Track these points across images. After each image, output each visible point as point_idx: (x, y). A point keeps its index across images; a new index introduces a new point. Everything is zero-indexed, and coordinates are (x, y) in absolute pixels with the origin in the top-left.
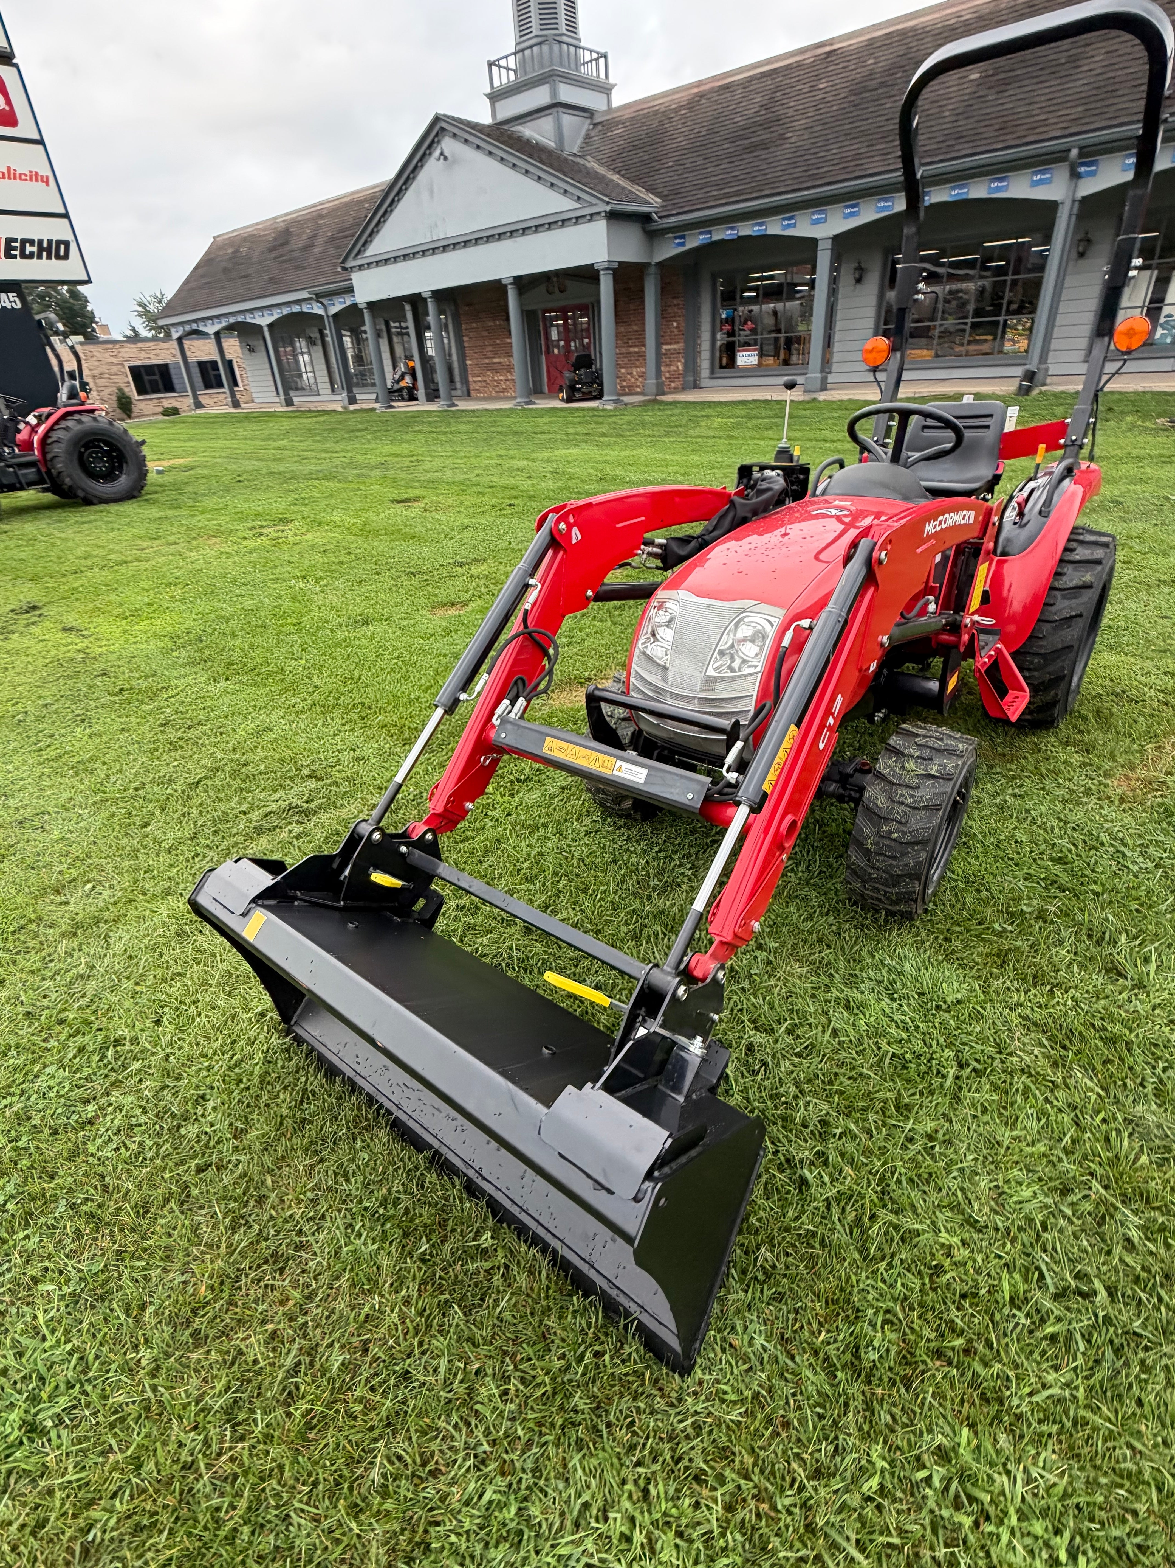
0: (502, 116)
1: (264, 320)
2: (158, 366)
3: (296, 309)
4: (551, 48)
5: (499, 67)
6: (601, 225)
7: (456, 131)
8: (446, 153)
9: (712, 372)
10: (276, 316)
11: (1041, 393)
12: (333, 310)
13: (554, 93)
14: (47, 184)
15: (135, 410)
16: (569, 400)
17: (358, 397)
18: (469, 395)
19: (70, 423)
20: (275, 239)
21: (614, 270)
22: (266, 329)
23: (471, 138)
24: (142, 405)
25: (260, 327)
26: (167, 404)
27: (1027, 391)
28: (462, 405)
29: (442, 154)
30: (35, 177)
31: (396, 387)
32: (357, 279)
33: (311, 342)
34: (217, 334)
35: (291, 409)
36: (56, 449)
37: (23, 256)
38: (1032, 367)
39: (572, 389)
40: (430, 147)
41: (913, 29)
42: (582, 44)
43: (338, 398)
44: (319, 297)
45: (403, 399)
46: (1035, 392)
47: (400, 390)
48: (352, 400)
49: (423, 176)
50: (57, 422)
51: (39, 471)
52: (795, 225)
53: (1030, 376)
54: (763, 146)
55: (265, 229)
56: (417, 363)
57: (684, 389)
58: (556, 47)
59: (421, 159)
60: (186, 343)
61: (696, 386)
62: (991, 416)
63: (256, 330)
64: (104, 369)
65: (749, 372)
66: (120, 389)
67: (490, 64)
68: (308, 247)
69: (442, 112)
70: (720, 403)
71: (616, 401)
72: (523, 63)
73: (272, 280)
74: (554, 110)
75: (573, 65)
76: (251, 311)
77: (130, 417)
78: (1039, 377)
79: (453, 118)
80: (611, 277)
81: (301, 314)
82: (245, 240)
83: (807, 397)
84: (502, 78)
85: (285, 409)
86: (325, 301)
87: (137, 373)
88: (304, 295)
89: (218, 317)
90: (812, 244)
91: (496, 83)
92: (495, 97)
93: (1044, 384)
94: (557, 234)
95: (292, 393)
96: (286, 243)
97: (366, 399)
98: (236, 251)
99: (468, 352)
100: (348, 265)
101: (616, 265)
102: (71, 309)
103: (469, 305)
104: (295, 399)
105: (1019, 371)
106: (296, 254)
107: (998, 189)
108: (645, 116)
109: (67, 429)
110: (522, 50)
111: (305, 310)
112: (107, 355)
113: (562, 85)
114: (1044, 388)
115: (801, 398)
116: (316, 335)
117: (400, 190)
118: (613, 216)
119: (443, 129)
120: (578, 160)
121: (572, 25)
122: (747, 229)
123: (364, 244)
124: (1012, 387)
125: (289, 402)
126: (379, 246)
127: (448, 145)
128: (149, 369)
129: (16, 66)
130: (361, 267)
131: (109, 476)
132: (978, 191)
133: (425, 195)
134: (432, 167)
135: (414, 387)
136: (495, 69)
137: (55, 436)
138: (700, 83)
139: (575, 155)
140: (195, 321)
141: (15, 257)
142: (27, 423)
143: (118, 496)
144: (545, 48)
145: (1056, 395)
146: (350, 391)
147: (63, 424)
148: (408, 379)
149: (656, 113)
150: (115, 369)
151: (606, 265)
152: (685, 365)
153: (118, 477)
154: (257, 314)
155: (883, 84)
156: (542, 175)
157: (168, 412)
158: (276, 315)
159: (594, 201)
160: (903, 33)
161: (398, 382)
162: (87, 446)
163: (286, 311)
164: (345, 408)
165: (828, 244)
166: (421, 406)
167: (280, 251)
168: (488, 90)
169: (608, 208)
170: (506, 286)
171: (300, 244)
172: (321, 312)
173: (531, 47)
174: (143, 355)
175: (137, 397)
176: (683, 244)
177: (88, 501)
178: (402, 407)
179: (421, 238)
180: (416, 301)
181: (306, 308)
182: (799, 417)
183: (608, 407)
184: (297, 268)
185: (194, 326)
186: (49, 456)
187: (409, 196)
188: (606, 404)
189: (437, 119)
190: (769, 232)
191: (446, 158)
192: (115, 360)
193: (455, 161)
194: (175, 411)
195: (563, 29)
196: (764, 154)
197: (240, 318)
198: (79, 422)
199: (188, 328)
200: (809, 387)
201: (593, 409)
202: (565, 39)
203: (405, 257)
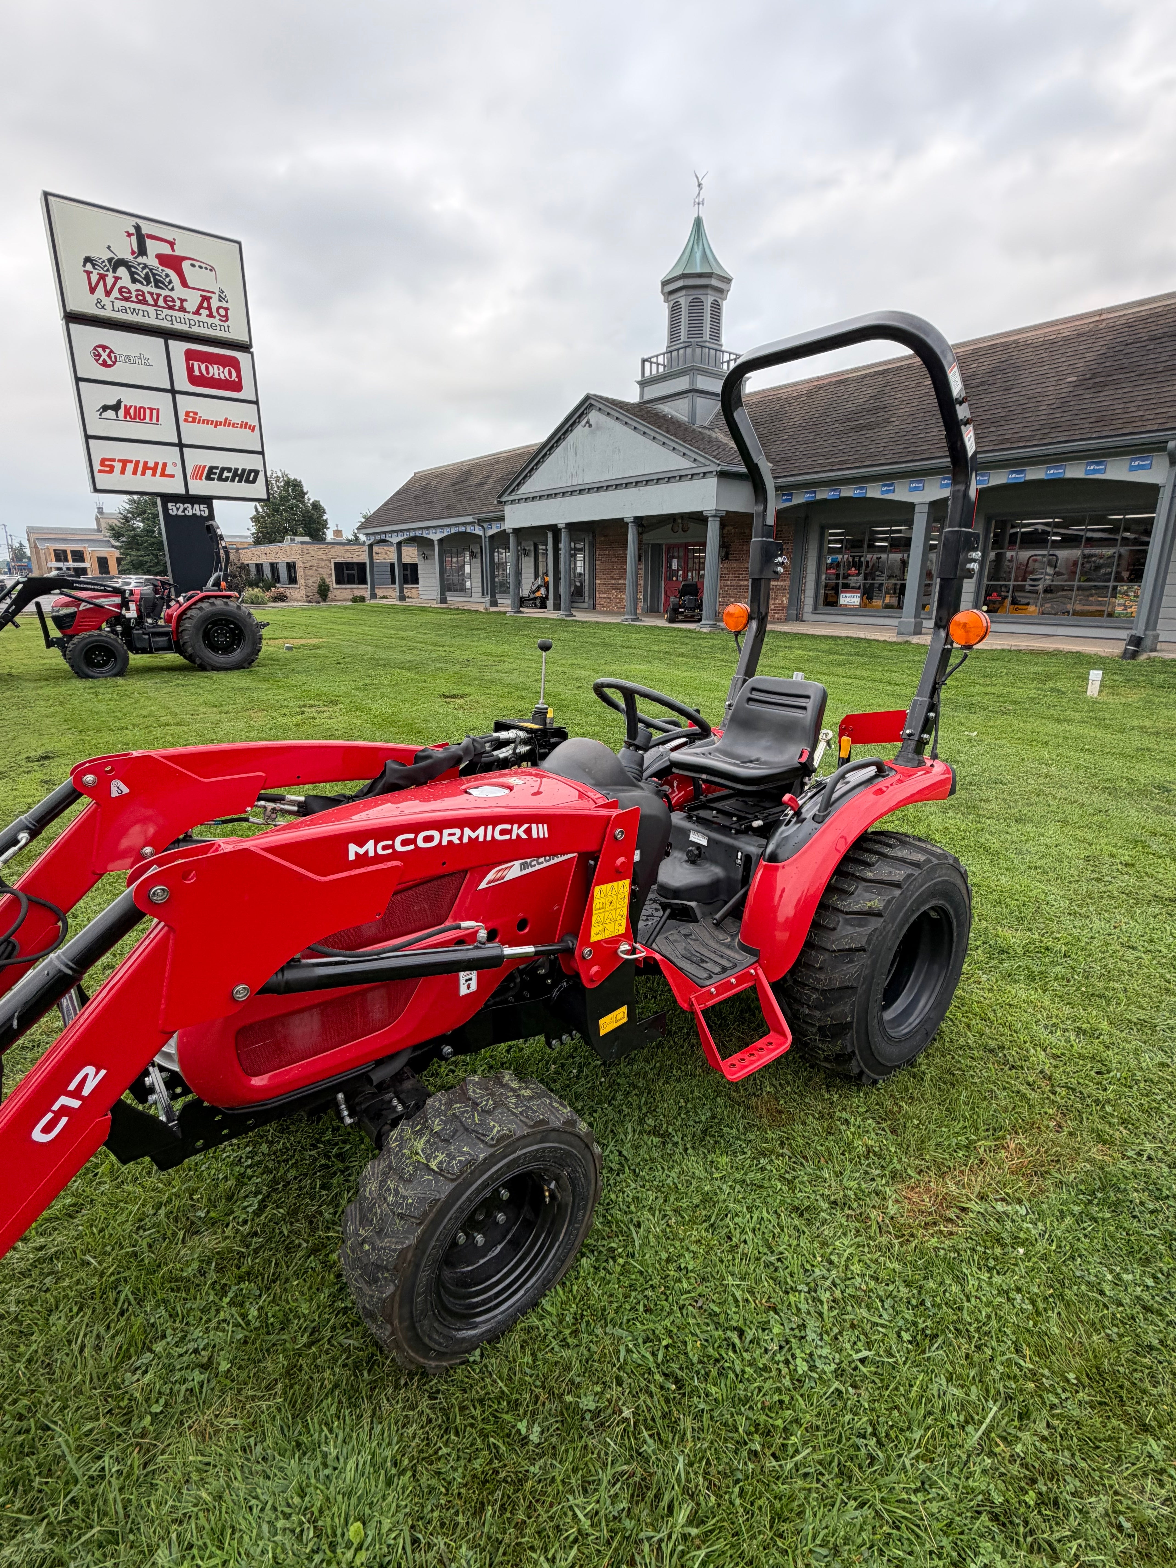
0: (647, 397)
1: (435, 536)
2: (358, 564)
3: (462, 529)
4: (694, 351)
5: (651, 363)
6: (713, 481)
7: (602, 407)
8: (591, 422)
9: (815, 607)
10: (445, 534)
11: (1149, 658)
12: (490, 532)
13: (692, 382)
14: (253, 430)
15: (331, 596)
16: (672, 620)
17: (499, 601)
18: (594, 608)
19: (204, 605)
20: (459, 477)
21: (721, 517)
22: (436, 543)
23: (612, 412)
24: (337, 593)
25: (432, 541)
26: (357, 593)
27: (1134, 655)
28: (580, 616)
29: (588, 422)
30: (244, 425)
31: (532, 596)
32: (508, 510)
33: (473, 555)
34: (399, 544)
35: (443, 606)
36: (187, 624)
37: (220, 479)
38: (1139, 633)
39: (675, 610)
40: (580, 417)
41: (1016, 342)
42: (723, 348)
43: (483, 600)
44: (480, 522)
45: (536, 607)
46: (1143, 657)
47: (535, 599)
48: (494, 603)
49: (571, 438)
50: (195, 603)
51: (170, 640)
52: (894, 491)
53: (1137, 641)
54: (869, 427)
55: (454, 469)
56: (550, 579)
57: (787, 620)
58: (698, 350)
59: (572, 425)
60: (376, 548)
61: (799, 618)
62: (808, 697)
63: (429, 542)
64: (314, 563)
65: (850, 611)
66: (323, 579)
67: (644, 361)
68: (481, 484)
69: (592, 392)
70: (814, 637)
71: (711, 626)
72: (670, 360)
73: (449, 507)
74: (690, 395)
75: (712, 363)
76: (428, 528)
77: (324, 600)
78: (1148, 642)
79: (601, 398)
80: (718, 523)
81: (465, 533)
82: (437, 476)
83: (900, 639)
84: (651, 370)
85: (439, 606)
86: (485, 525)
87: (340, 567)
88: (470, 519)
89: (401, 531)
90: (911, 506)
91: (647, 374)
92: (644, 383)
93: (1154, 650)
94: (675, 486)
95: (447, 593)
96: (466, 480)
97: (505, 603)
98: (429, 484)
99: (598, 574)
100: (503, 499)
101: (724, 514)
102: (311, 517)
103: (605, 536)
104: (449, 598)
105: (1124, 634)
106: (471, 489)
107: (1095, 471)
108: (771, 401)
109: (201, 609)
110: (671, 352)
111: (469, 530)
112: (320, 553)
113: (699, 377)
114: (1153, 654)
115: (894, 640)
116: (476, 550)
117: (552, 447)
118: (723, 475)
119: (591, 405)
120: (707, 432)
121: (716, 335)
122: (848, 492)
123: (518, 485)
124: (1117, 649)
125: (443, 600)
126: (530, 487)
127: (594, 416)
128: (349, 566)
129: (252, 354)
130: (512, 502)
131: (227, 649)
132: (1075, 472)
133: (571, 453)
134: (579, 431)
135: (547, 597)
136: (647, 365)
137: (189, 613)
138: (819, 379)
139: (705, 428)
140: (385, 533)
141: (213, 479)
142: (178, 602)
143: (227, 666)
144: (689, 350)
145: (1164, 662)
146: (493, 595)
147: (199, 605)
148: (543, 591)
149: (779, 399)
150: (323, 564)
151: (713, 513)
152: (790, 600)
153: (235, 650)
154: (431, 531)
155: (983, 383)
156: (667, 441)
157: (355, 600)
158: (446, 532)
159: (708, 463)
160: (1006, 345)
161: (534, 592)
162: (215, 623)
163: (454, 530)
164: (486, 609)
165: (926, 509)
166: (550, 614)
167: (460, 486)
168: (639, 378)
169: (719, 469)
170: (627, 524)
171: (476, 482)
172: (481, 533)
173: (678, 350)
174: (348, 555)
175: (335, 586)
176: (790, 500)
177: (203, 668)
178: (530, 612)
179: (564, 483)
180: (554, 529)
181: (469, 529)
182: (879, 657)
183: (705, 630)
184: (470, 499)
185: (383, 537)
186: (180, 629)
187: (559, 451)
188: (703, 627)
189: (588, 398)
190: (869, 495)
191: (590, 426)
192: (324, 557)
193: (598, 428)
194: (362, 599)
195: (707, 337)
196: (870, 433)
197: (419, 533)
198: (213, 604)
199: (378, 537)
200: (903, 630)
201: (690, 631)
202: (707, 344)
203: (549, 496)
